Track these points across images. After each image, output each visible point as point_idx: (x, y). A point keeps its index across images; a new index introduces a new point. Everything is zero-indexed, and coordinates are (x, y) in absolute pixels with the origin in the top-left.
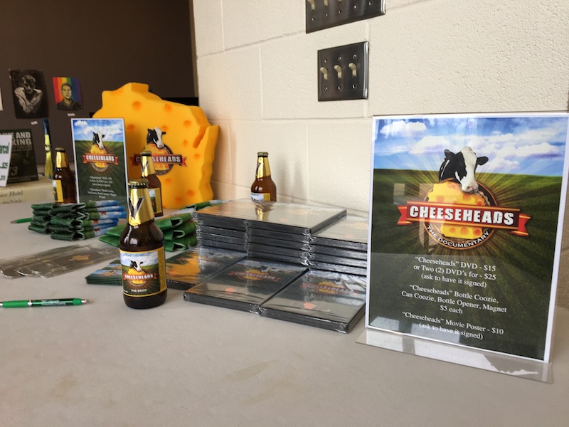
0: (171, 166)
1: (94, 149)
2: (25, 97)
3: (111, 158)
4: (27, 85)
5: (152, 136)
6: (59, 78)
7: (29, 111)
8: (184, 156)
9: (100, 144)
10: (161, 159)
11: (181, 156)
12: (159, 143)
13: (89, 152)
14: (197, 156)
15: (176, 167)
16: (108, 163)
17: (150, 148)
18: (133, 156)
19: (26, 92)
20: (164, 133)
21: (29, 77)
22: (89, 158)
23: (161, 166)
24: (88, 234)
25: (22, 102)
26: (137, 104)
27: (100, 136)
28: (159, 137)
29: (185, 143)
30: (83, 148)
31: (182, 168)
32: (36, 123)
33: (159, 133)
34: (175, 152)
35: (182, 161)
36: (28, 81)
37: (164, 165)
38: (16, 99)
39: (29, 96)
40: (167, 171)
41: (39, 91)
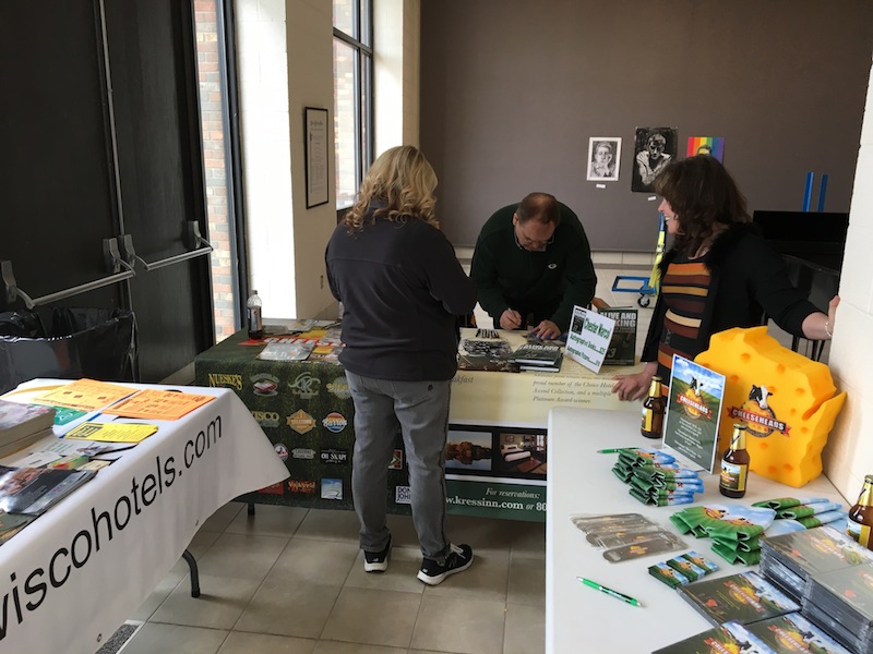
0: (771, 430)
1: (689, 392)
2: (647, 164)
3: (705, 410)
4: (653, 148)
5: (756, 394)
6: (696, 138)
7: (649, 183)
8: (788, 425)
9: (697, 391)
10: (761, 420)
11: (785, 425)
12: (762, 403)
13: (685, 395)
14: (805, 430)
15: (776, 434)
16: (701, 413)
17: (750, 405)
18: (730, 407)
19: (650, 157)
20: (770, 394)
21: (659, 138)
22: (683, 399)
23: (759, 428)
24: (661, 502)
25: (642, 170)
26: (746, 356)
27: (698, 384)
28: (764, 396)
29: (793, 411)
30: (679, 388)
31: (783, 437)
32: (654, 198)
33: (765, 392)
34: (778, 417)
35: (785, 430)
36: (656, 142)
37: (763, 427)
38: (636, 166)
39: (653, 163)
40: (765, 435)
41: (667, 156)
